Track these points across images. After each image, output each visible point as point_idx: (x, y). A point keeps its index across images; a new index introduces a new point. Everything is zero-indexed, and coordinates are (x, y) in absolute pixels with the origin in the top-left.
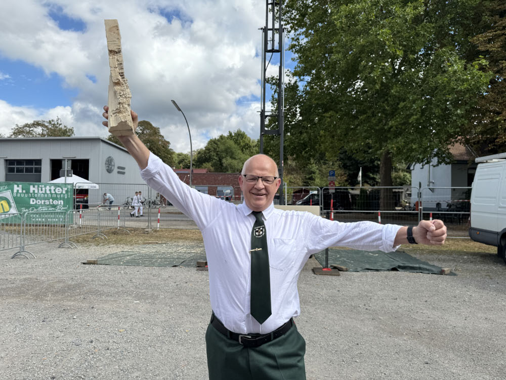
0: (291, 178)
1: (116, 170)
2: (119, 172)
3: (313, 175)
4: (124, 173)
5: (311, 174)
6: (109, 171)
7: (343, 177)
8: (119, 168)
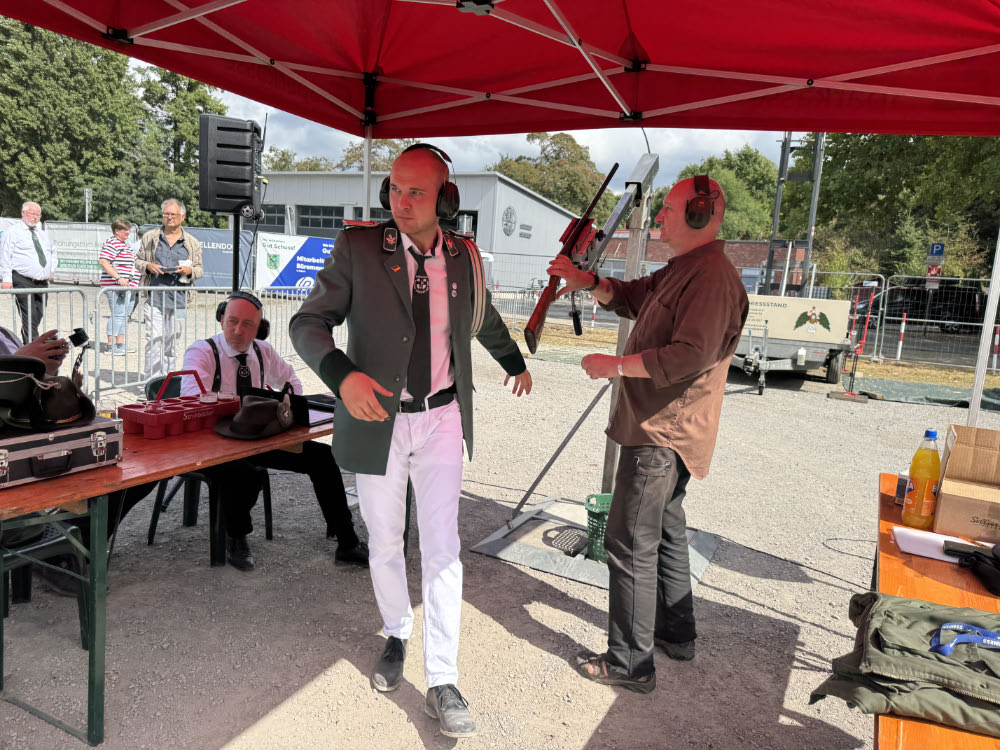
0: (856, 255)
1: (518, 231)
2: (521, 235)
3: (906, 249)
4: (528, 237)
5: (903, 247)
6: (508, 232)
7: (976, 257)
8: (522, 227)
